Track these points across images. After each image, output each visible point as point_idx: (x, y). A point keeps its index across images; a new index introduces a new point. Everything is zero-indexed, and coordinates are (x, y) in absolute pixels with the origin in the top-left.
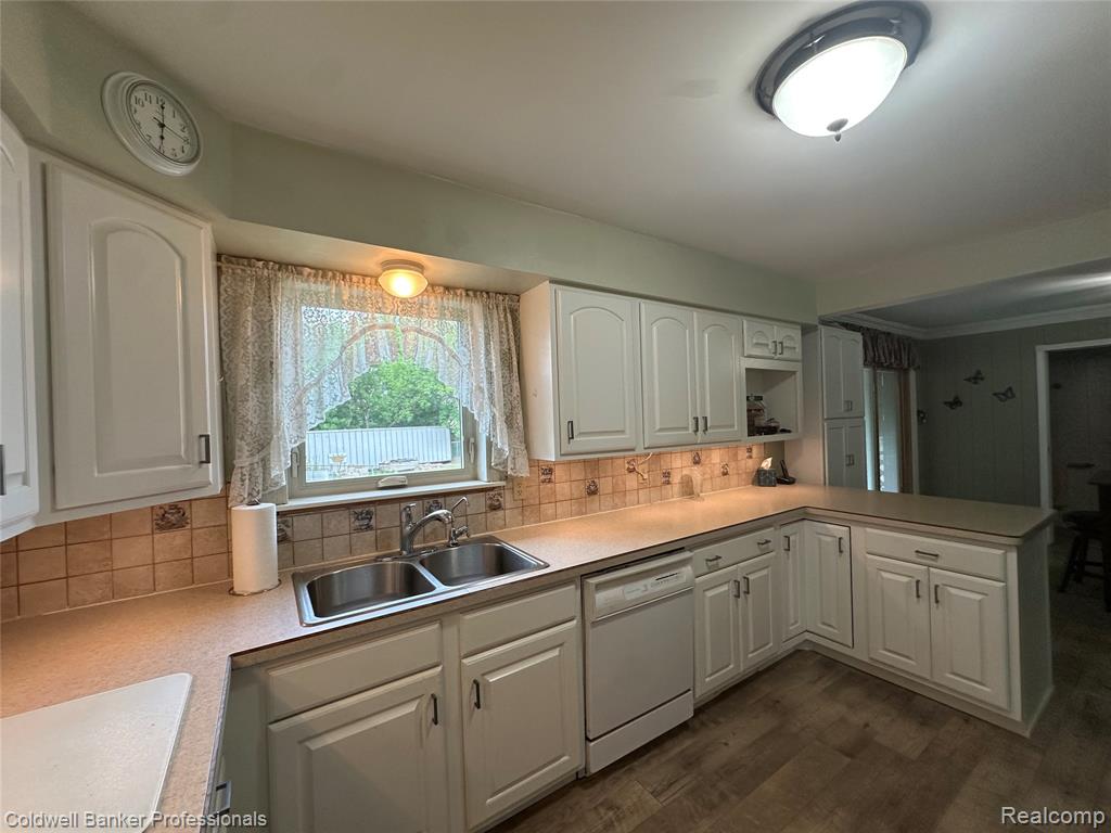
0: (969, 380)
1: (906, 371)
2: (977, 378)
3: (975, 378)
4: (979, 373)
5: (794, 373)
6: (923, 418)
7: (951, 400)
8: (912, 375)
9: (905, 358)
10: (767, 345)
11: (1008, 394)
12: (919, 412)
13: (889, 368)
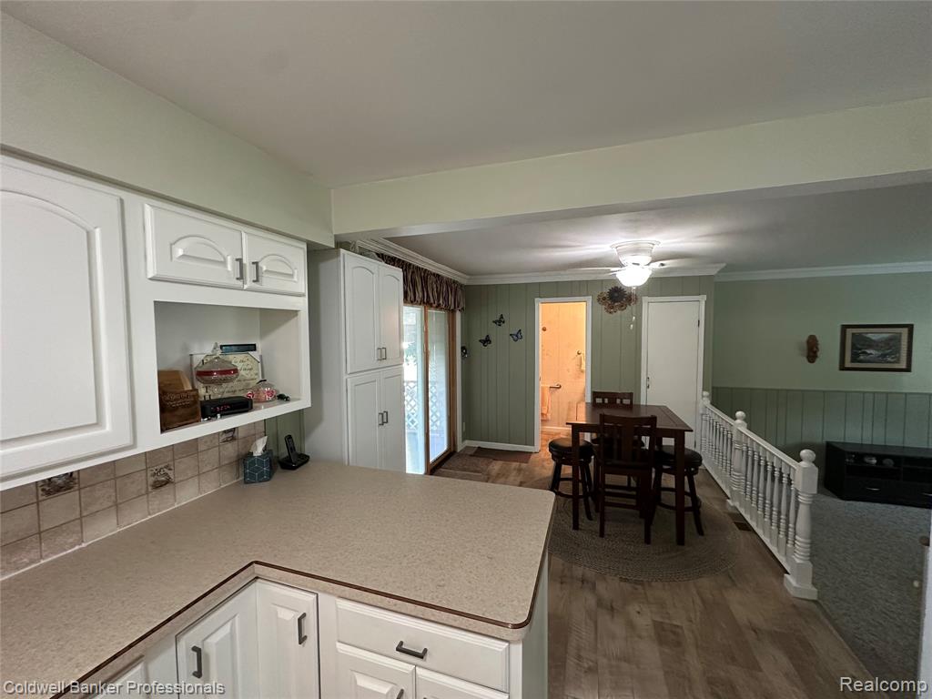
0: (495, 322)
1: (453, 311)
2: (500, 322)
3: (500, 321)
4: (502, 317)
5: (295, 313)
6: (465, 353)
7: (484, 338)
8: (458, 315)
9: (451, 299)
10: (224, 263)
11: (517, 336)
12: (463, 348)
13: (438, 307)
